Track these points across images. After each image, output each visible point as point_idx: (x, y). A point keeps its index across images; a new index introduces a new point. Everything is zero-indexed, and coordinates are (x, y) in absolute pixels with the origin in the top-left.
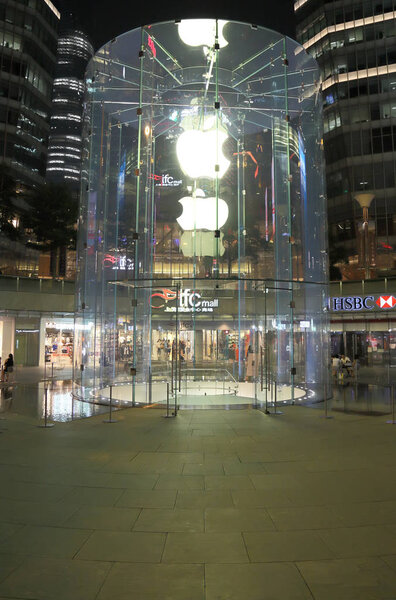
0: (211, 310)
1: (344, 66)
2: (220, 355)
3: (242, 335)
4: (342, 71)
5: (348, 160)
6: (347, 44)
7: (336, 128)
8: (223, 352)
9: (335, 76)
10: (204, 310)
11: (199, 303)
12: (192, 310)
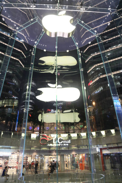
0: (68, 145)
1: (101, 74)
2: (72, 166)
3: (81, 157)
4: (101, 75)
5: (107, 98)
6: (101, 68)
7: (101, 90)
8: (73, 165)
9: (99, 76)
10: (65, 145)
11: (62, 142)
12: (59, 145)
